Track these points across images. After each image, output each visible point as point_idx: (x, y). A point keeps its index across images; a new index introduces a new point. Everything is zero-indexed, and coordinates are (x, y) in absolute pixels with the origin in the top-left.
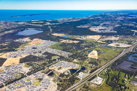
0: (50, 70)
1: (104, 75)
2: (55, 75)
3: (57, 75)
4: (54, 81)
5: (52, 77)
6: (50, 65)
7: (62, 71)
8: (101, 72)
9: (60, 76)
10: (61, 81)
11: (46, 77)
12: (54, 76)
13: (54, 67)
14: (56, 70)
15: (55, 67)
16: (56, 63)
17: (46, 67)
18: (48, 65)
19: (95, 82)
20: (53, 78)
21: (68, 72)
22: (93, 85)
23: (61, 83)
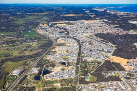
1: (10, 79)
4: (54, 61)
7: (58, 68)
8: (13, 81)
9: (54, 65)
11: (64, 61)
14: (65, 67)
15: (69, 69)
17: (78, 66)
18: (80, 68)
19: (19, 70)
20: (58, 62)
21: (51, 69)
22: (21, 68)
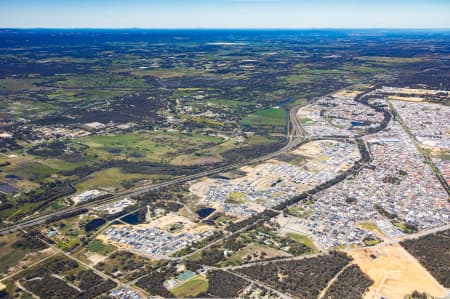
0: (210, 223)
2: (192, 209)
3: (187, 208)
4: (196, 198)
5: (202, 206)
6: (211, 239)
7: (173, 218)
9: (179, 206)
10: (180, 196)
11: (217, 206)
12: (198, 206)
13: (196, 231)
14: (188, 223)
15: (191, 232)
16: (188, 250)
17: (225, 232)
18: (220, 241)
20: (199, 204)
21: (153, 215)
23: (180, 193)
